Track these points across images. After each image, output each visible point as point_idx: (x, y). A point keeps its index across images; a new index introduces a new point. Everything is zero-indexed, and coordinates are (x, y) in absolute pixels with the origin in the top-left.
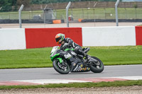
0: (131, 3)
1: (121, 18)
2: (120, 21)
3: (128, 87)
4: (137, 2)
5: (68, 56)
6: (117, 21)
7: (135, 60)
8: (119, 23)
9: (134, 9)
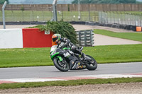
0: (18, 5)
1: (8, 21)
2: (7, 23)
3: (15, 90)
4: (23, 5)
5: (67, 55)
6: (4, 23)
7: (22, 62)
8: (6, 26)
9: (21, 11)
